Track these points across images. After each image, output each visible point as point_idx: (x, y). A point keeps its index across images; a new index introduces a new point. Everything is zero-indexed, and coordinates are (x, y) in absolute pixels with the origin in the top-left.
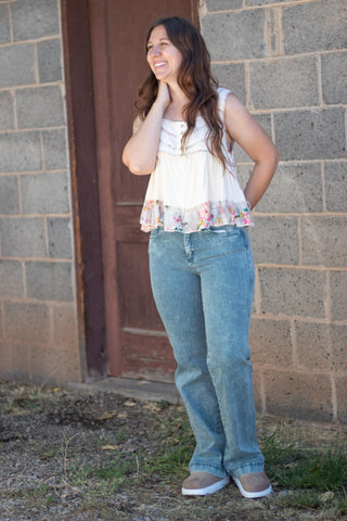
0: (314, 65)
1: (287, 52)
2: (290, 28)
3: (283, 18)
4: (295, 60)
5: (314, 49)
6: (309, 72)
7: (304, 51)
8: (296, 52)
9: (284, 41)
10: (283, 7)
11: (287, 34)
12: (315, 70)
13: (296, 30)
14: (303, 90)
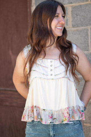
0: (87, 32)
1: (74, 26)
2: (75, 16)
3: (72, 11)
4: (77, 30)
5: (87, 25)
6: (84, 35)
7: (82, 26)
8: (78, 26)
9: (72, 22)
10: (72, 6)
11: (73, 18)
12: (87, 35)
13: (78, 16)
14: (81, 44)
